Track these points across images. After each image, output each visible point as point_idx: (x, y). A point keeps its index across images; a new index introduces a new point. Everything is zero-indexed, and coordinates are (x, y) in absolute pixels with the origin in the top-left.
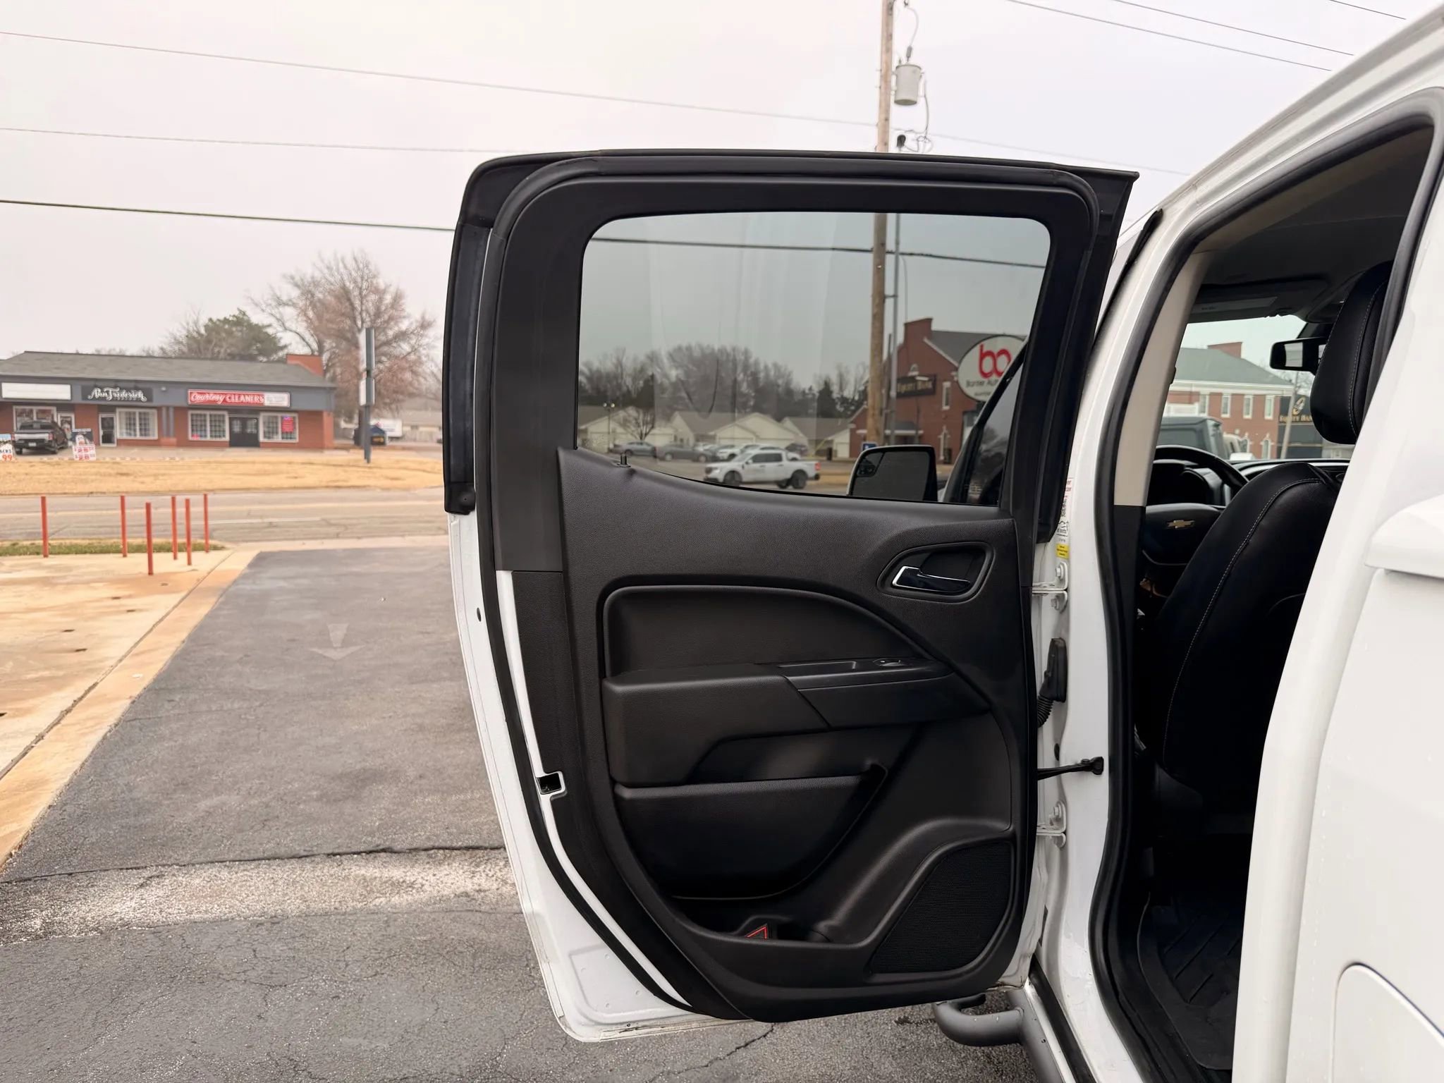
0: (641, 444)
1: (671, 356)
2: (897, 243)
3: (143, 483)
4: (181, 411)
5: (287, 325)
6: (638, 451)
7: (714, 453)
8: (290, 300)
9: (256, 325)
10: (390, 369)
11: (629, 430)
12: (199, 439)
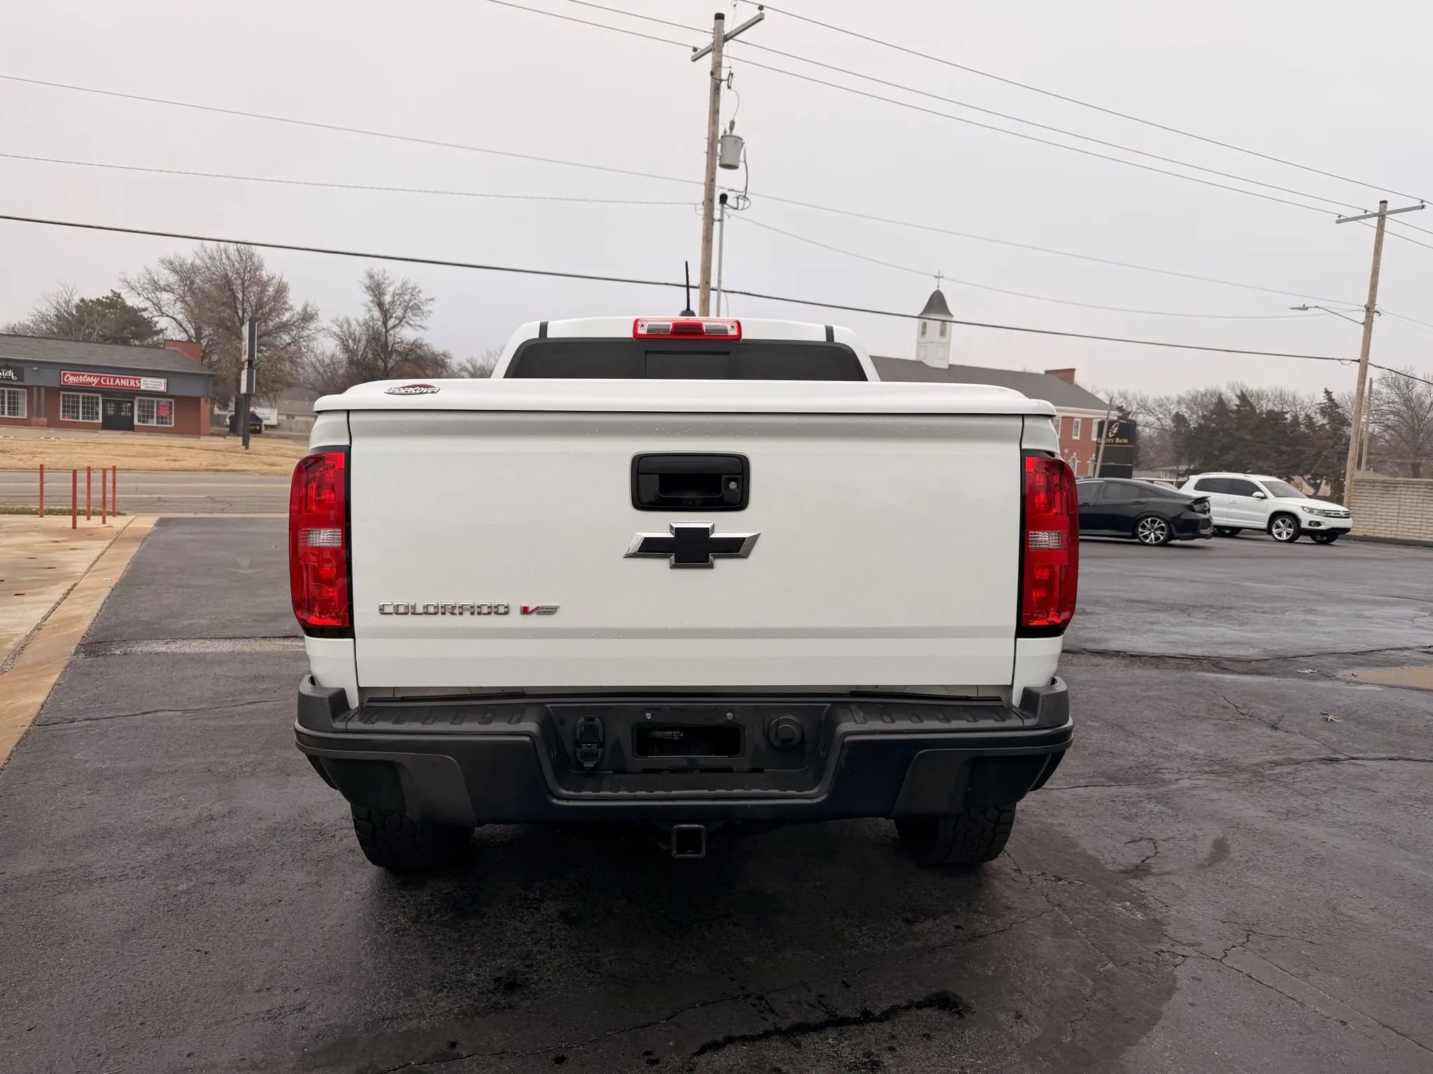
2: (719, 282)
3: (20, 460)
4: (53, 392)
5: (164, 310)
8: (168, 285)
9: (132, 308)
10: (269, 359)
12: (71, 420)
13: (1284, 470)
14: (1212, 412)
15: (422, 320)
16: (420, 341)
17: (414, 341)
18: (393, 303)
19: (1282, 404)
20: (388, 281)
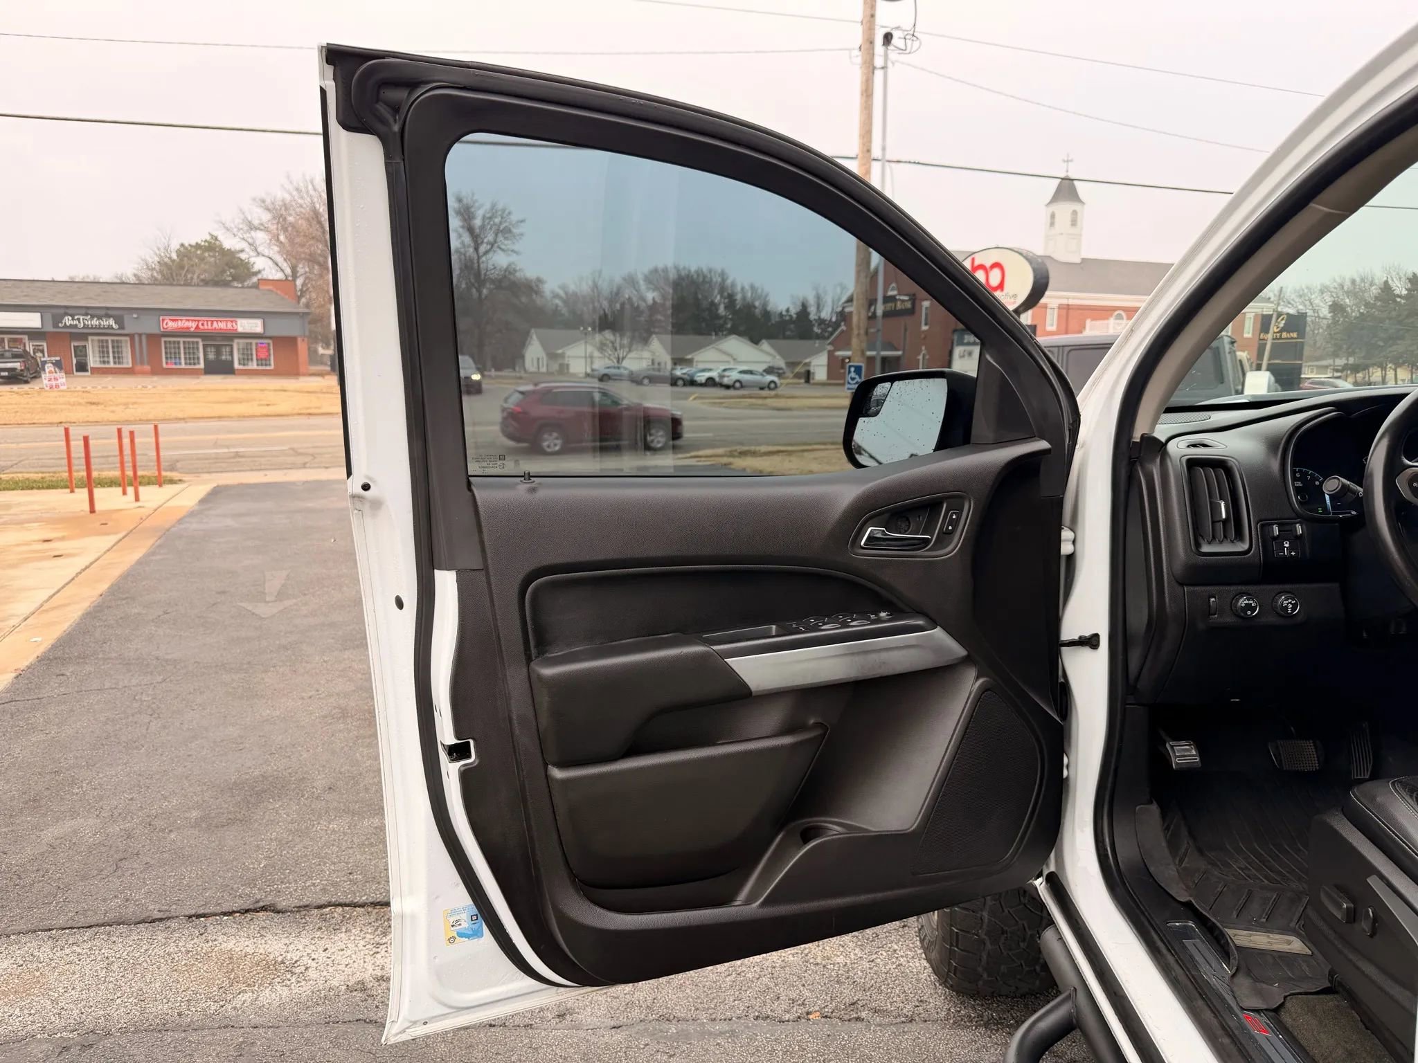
0: (619, 368)
1: (648, 280)
2: (884, 149)
3: (113, 412)
4: (154, 339)
5: (260, 249)
6: (616, 375)
7: (692, 376)
8: (262, 224)
9: (229, 250)
11: (606, 354)
12: (174, 366)
15: (514, 243)
16: (513, 267)
17: (507, 268)
18: (483, 227)
20: (477, 205)
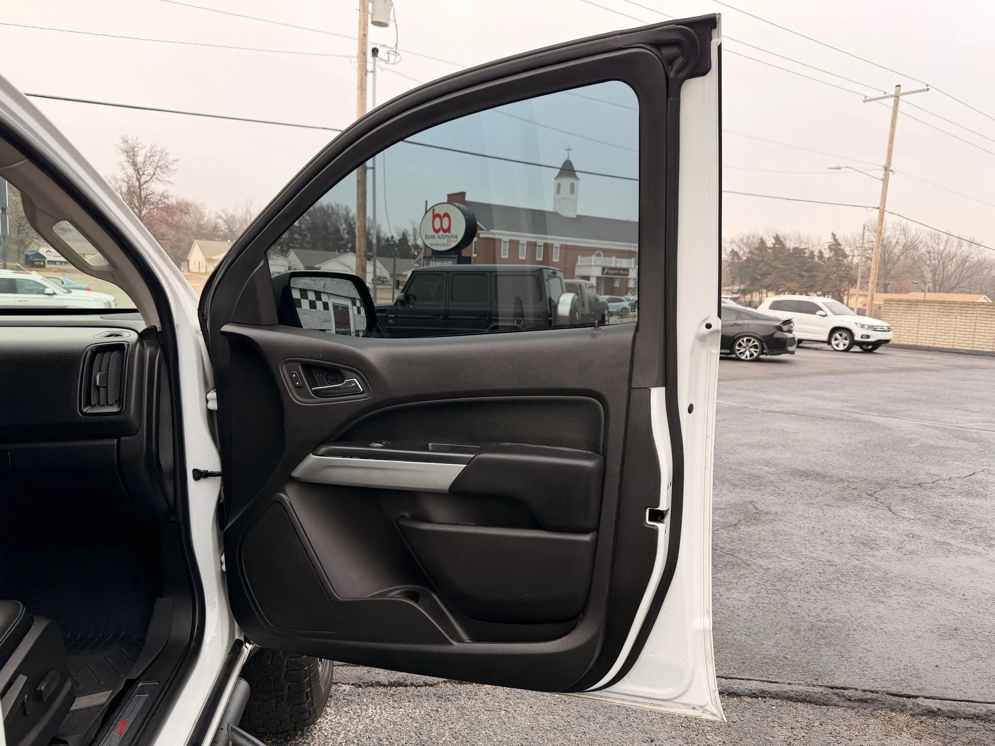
13: (804, 289)
14: (756, 249)
15: (169, 176)
16: (166, 193)
17: (162, 194)
18: (144, 163)
19: (800, 243)
20: (140, 146)
